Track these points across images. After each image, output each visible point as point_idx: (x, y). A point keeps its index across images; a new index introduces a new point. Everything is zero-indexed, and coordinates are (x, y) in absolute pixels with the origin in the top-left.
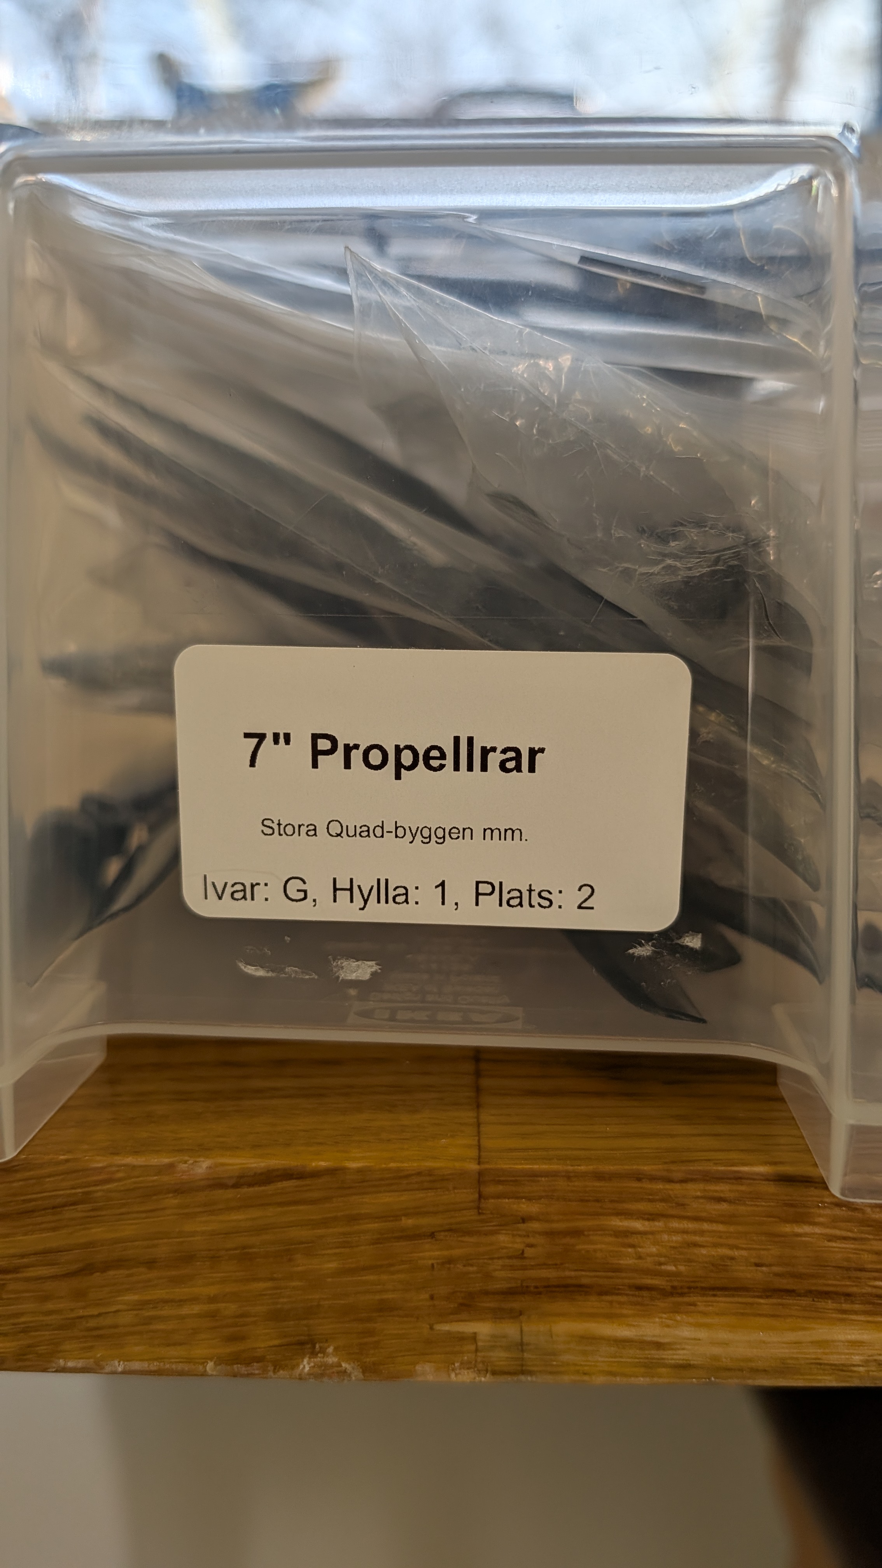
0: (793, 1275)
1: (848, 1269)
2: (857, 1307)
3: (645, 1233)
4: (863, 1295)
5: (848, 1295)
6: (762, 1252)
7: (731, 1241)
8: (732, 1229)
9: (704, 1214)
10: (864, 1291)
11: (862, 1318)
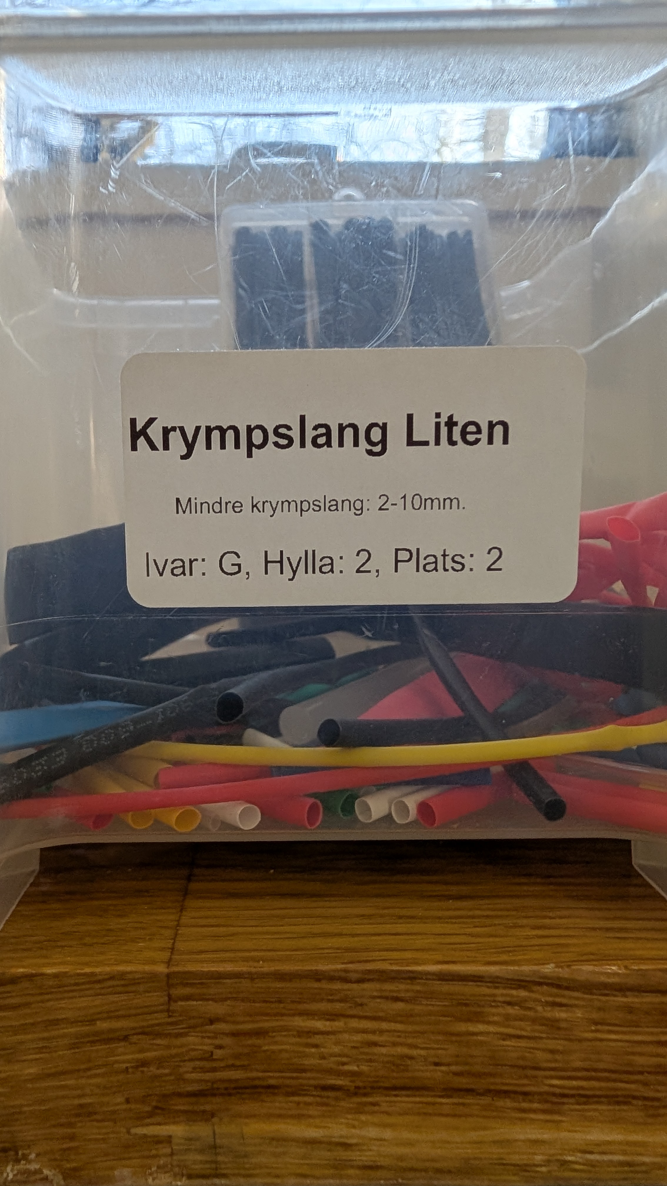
0: (470, 1074)
1: (524, 1068)
2: (535, 1105)
3: (328, 1033)
4: (540, 1094)
5: (525, 1094)
6: (440, 1052)
7: (410, 1041)
8: (410, 1028)
9: (381, 1014)
10: (542, 1090)
11: (541, 1117)
